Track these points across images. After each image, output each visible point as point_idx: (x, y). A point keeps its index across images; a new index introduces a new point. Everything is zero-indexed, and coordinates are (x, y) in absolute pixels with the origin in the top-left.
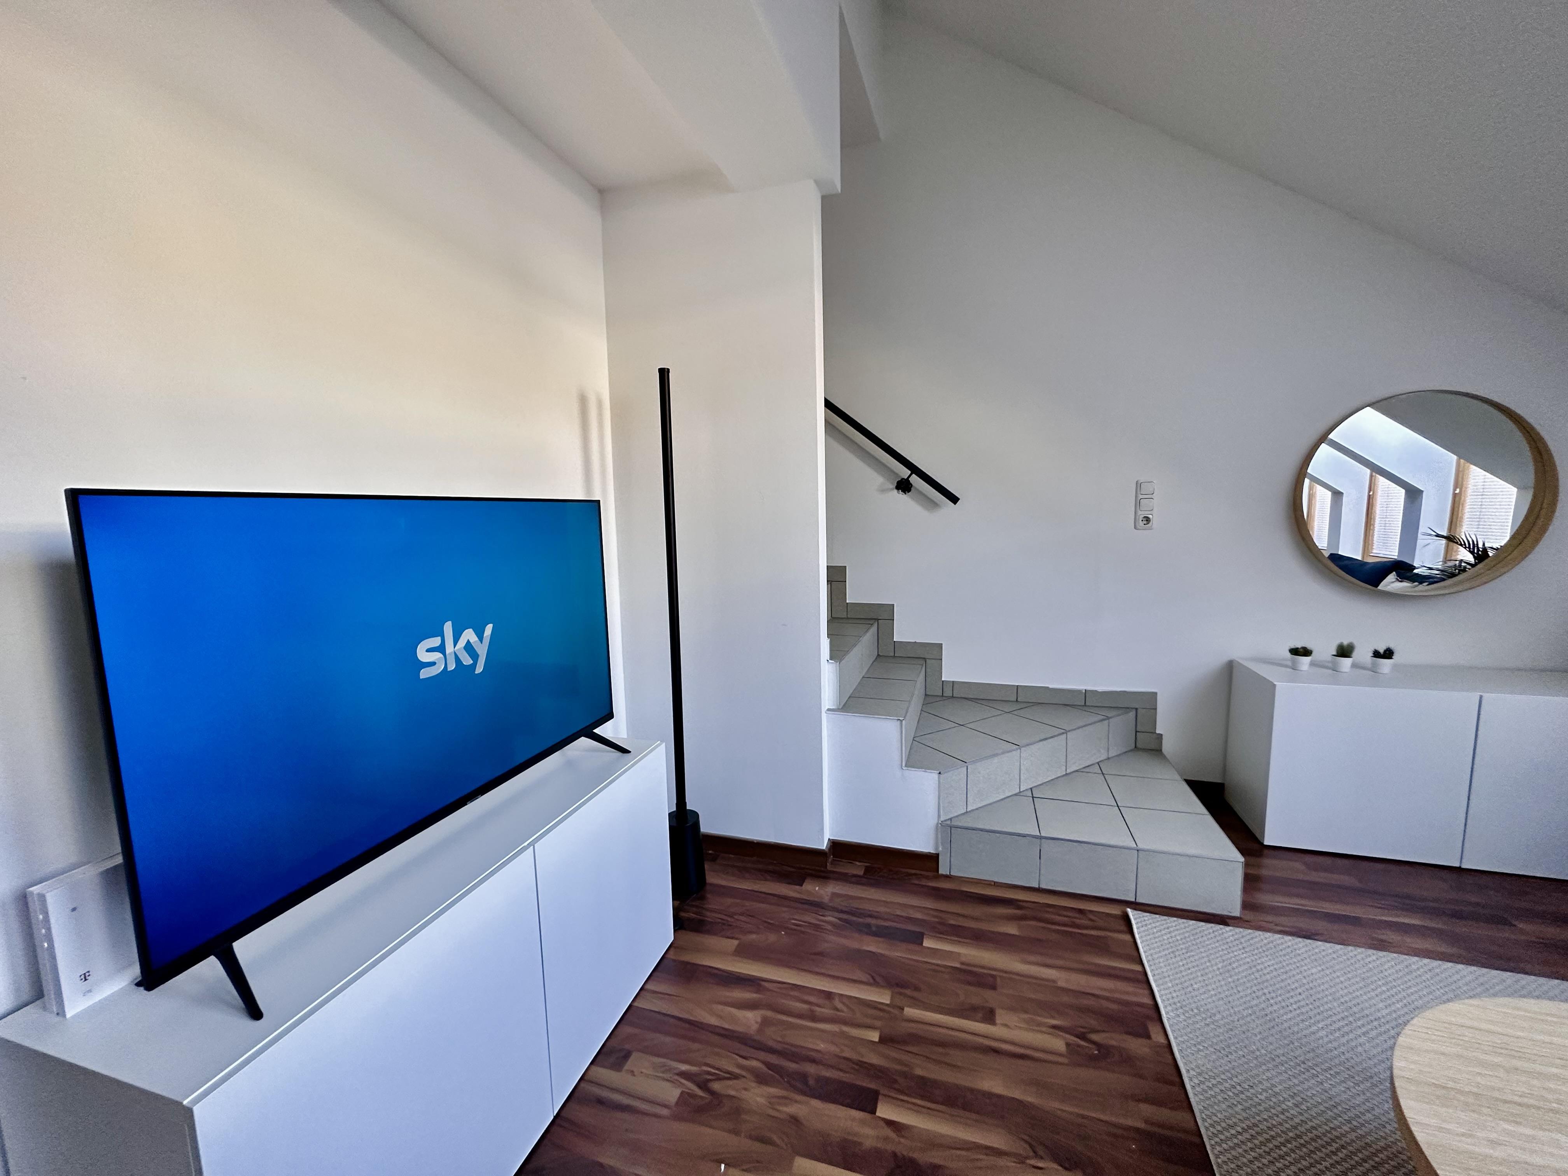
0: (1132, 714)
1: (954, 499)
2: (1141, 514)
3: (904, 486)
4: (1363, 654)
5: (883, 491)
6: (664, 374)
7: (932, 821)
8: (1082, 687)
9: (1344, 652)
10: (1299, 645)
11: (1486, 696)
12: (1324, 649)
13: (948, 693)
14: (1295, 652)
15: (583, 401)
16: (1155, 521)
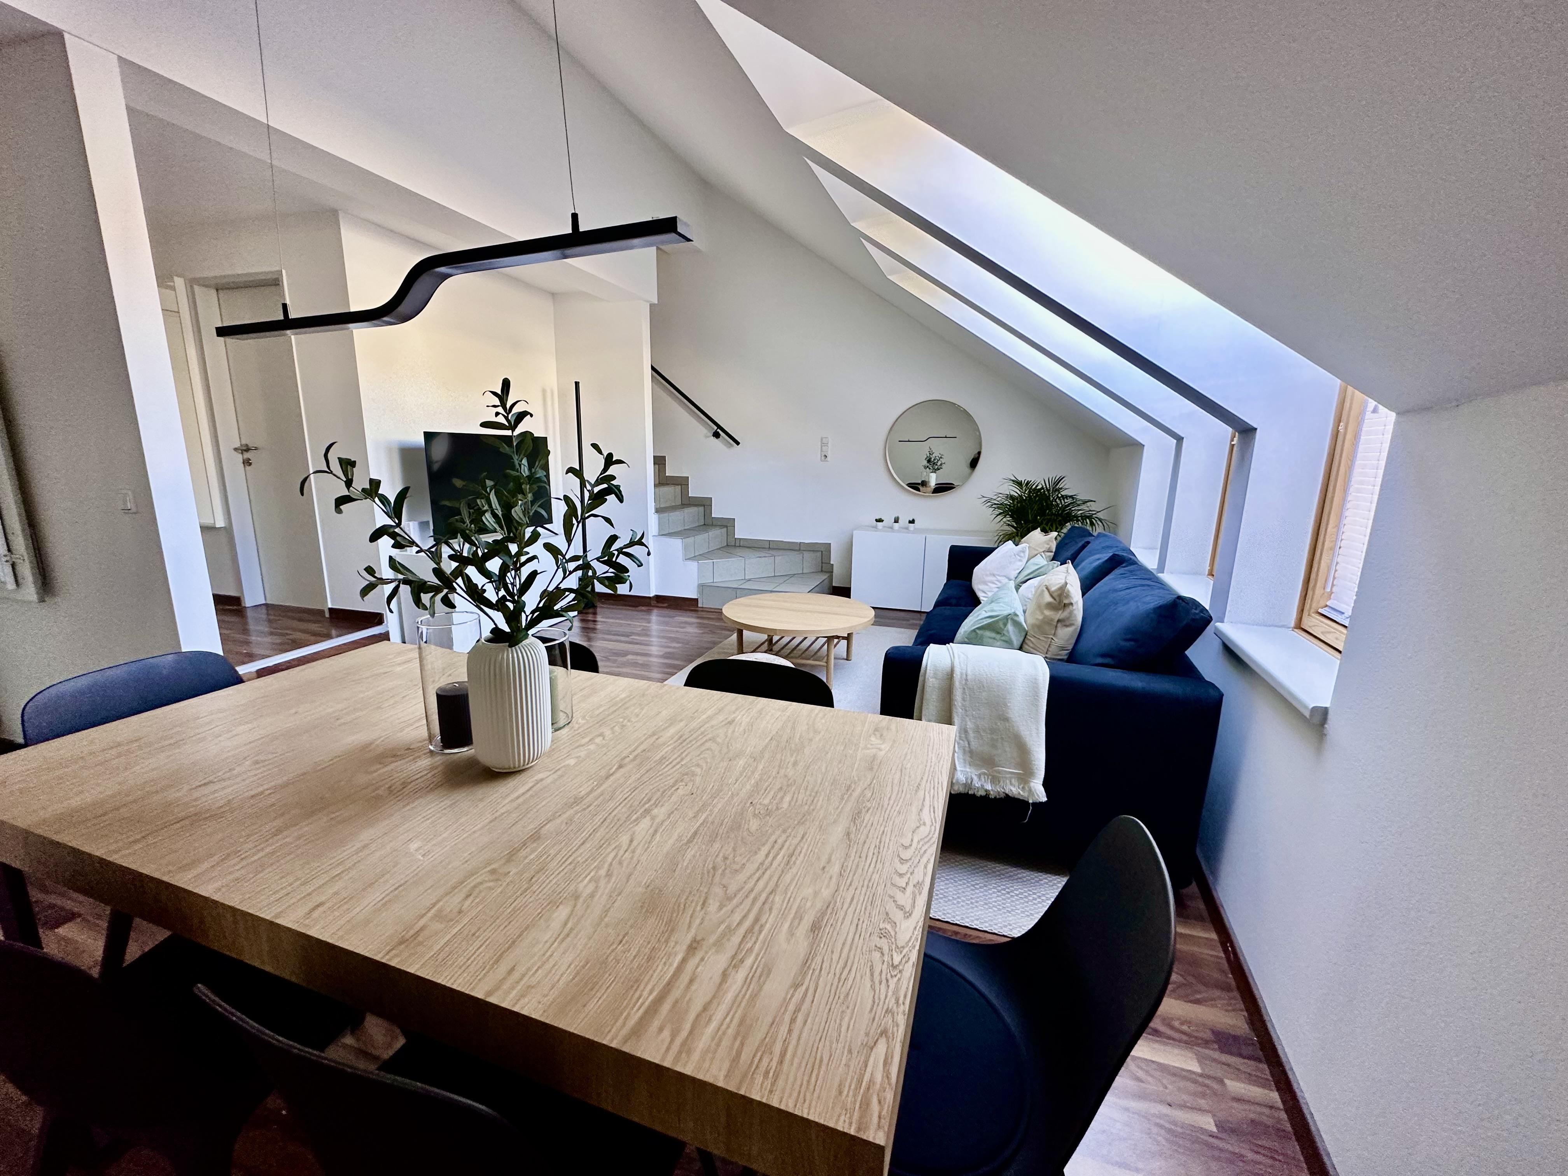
0: (819, 554)
1: (738, 443)
2: (823, 454)
3: (716, 435)
4: (903, 521)
5: (707, 437)
6: (577, 384)
7: (696, 584)
8: (799, 541)
9: (896, 521)
10: (878, 518)
11: (927, 536)
12: (888, 520)
13: (737, 544)
14: (877, 521)
15: (544, 391)
16: (829, 458)
